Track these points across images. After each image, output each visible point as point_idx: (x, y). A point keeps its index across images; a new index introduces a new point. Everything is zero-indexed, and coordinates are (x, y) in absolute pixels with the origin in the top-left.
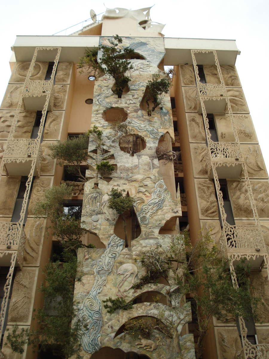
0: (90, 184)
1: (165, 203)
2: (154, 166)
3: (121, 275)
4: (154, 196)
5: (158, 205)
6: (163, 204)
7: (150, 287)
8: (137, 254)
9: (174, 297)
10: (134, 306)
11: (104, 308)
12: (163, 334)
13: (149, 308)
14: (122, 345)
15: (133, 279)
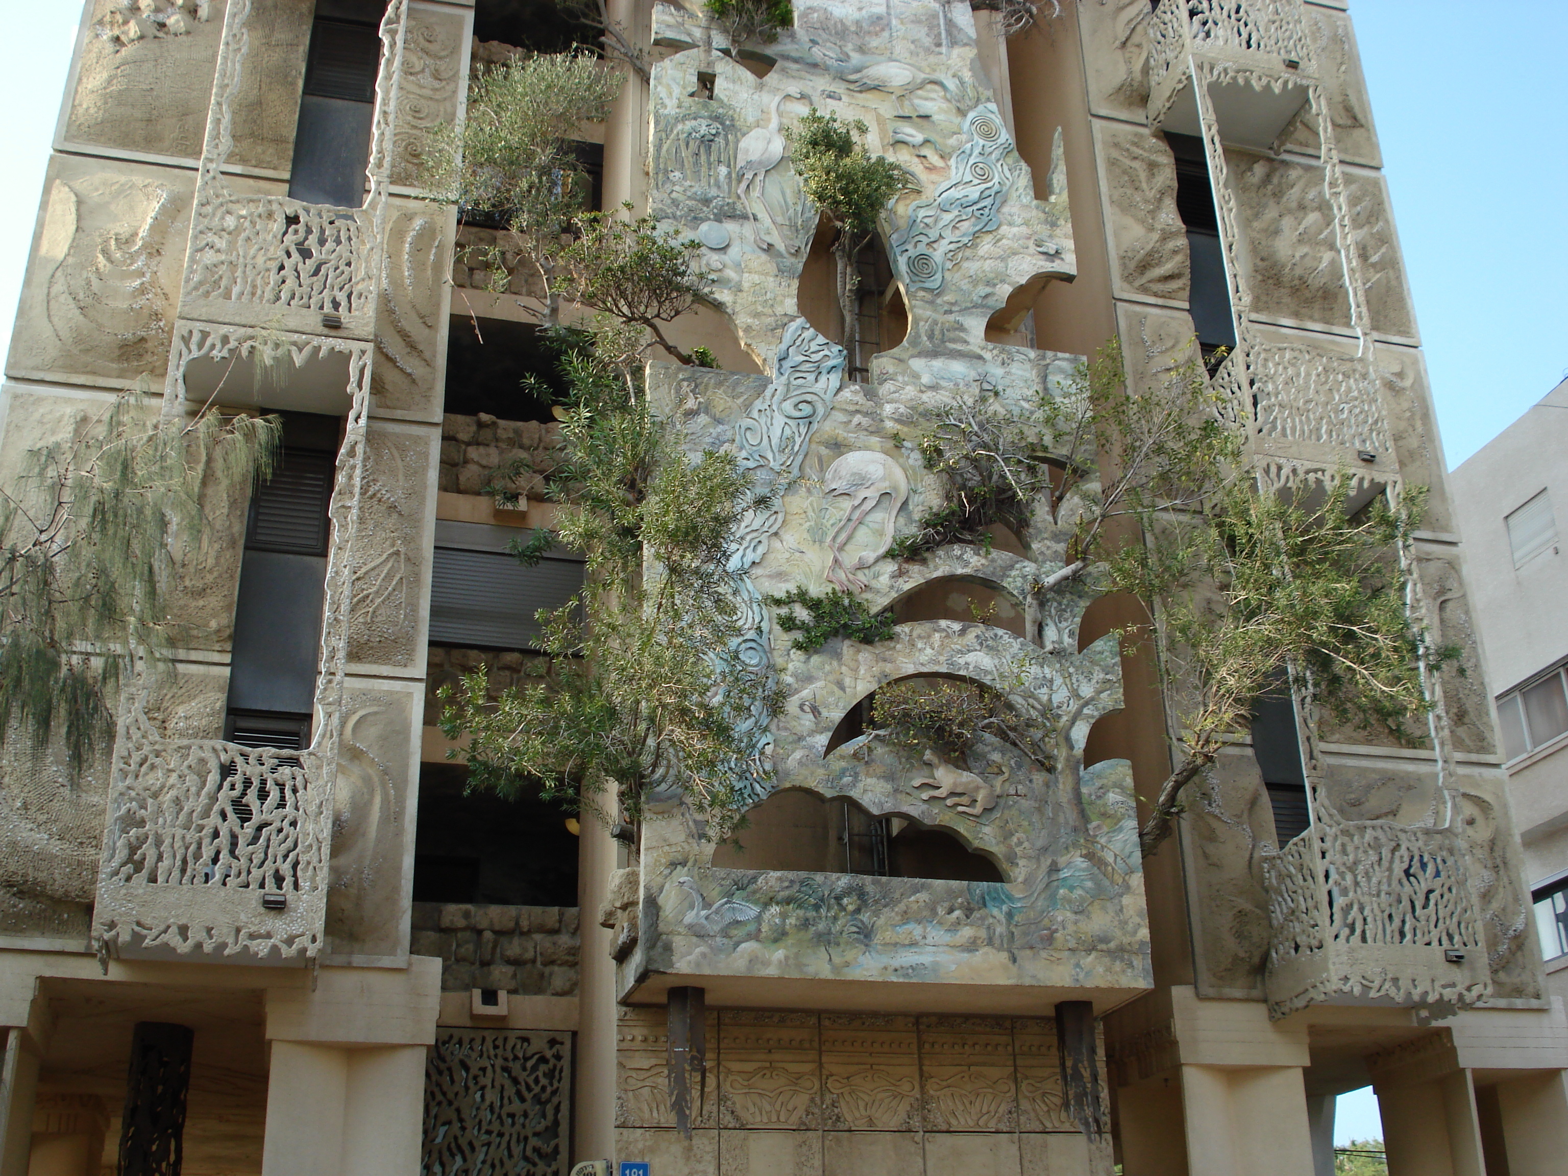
0: (679, 75)
1: (1005, 210)
2: (953, 36)
3: (840, 499)
4: (958, 170)
5: (977, 214)
6: (998, 210)
7: (959, 558)
8: (902, 415)
9: (1053, 608)
10: (898, 629)
11: (777, 628)
12: (1017, 752)
13: (958, 643)
14: (861, 785)
15: (893, 520)
